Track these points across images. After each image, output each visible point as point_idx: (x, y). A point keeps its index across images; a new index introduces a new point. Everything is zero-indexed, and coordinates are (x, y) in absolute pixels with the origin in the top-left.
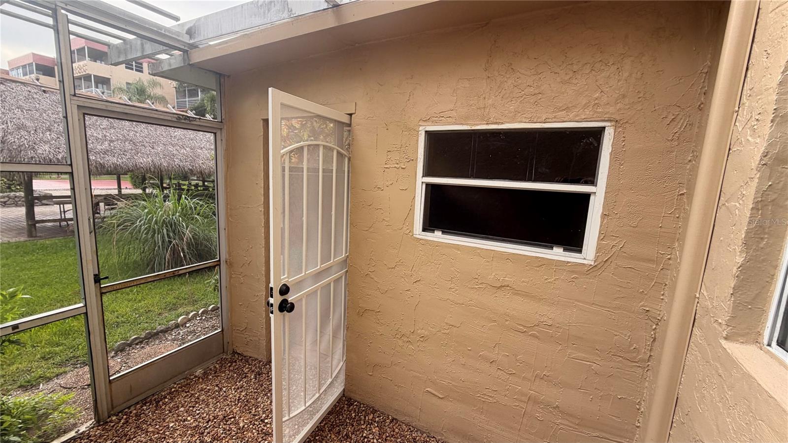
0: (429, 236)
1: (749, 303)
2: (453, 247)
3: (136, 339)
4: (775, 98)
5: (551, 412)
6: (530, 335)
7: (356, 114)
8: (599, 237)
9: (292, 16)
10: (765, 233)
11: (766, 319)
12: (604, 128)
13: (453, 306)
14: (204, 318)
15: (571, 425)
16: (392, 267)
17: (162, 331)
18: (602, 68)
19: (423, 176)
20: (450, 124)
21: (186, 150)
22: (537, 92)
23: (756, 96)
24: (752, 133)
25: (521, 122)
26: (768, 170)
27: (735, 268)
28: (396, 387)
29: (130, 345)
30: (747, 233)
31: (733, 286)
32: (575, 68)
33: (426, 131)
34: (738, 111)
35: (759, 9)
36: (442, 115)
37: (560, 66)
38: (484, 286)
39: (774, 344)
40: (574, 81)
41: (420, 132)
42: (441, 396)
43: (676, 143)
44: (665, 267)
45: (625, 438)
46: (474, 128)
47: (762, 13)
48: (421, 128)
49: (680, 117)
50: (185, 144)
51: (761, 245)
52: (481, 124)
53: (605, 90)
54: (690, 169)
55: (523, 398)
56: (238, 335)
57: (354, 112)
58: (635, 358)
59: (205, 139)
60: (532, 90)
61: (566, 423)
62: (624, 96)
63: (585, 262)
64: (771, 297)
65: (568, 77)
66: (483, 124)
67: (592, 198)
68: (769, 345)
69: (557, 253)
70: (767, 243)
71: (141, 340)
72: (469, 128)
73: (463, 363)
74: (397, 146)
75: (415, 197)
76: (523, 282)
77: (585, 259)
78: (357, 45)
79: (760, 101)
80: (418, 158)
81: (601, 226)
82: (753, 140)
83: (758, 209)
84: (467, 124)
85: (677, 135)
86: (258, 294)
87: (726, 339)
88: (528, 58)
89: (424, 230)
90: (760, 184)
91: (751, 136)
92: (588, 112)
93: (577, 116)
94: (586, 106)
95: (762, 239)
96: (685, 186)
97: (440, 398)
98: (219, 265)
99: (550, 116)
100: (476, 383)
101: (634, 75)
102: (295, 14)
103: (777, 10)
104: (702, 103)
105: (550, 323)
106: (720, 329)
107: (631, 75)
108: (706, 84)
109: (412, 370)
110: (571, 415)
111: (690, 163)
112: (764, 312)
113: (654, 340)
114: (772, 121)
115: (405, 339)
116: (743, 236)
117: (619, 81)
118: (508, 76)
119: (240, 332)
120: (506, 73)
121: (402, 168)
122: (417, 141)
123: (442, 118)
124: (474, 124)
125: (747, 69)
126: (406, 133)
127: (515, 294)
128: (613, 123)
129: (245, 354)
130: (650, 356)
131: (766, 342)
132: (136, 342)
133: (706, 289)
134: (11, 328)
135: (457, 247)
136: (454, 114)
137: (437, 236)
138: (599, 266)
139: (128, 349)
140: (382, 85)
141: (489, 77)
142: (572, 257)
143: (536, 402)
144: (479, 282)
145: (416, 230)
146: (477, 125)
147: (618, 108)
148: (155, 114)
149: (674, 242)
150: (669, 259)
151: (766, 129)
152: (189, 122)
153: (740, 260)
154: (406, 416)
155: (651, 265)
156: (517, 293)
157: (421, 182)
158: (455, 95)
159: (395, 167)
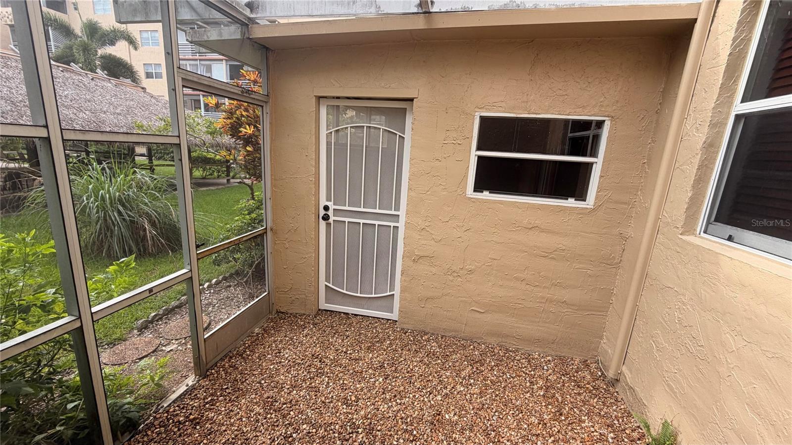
0: (479, 195)
1: (692, 215)
2: (497, 203)
3: (156, 316)
4: (711, 115)
5: (561, 306)
6: (550, 258)
7: (418, 99)
8: (597, 190)
9: (380, 12)
10: (701, 181)
11: (699, 222)
12: (604, 121)
13: (495, 245)
14: (212, 291)
15: (573, 311)
16: (446, 221)
17: (177, 307)
18: (606, 82)
19: (476, 151)
20: (500, 112)
21: (85, 113)
22: (564, 94)
23: (699, 112)
24: (696, 131)
25: (553, 114)
26: (705, 150)
27: (687, 199)
28: (445, 312)
29: (152, 322)
30: (694, 181)
31: (685, 208)
32: (590, 80)
33: (480, 116)
34: (687, 118)
35: (700, 65)
36: (494, 104)
37: (580, 78)
38: (520, 228)
39: (702, 233)
40: (589, 89)
41: (475, 117)
42: (483, 311)
43: (643, 132)
44: (633, 206)
45: (604, 312)
46: (518, 116)
47: (702, 68)
48: (476, 114)
49: (646, 116)
50: (82, 106)
51: (699, 187)
52: (524, 113)
53: (607, 97)
54: (650, 148)
55: (543, 301)
56: (283, 296)
57: (417, 97)
58: (612, 263)
59: (105, 101)
60: (561, 92)
61: (570, 310)
62: (617, 102)
63: (588, 207)
64: (701, 212)
65: (585, 86)
66: (526, 114)
67: (594, 166)
68: (700, 234)
69: (571, 202)
70: (702, 185)
71: (160, 316)
72: (515, 116)
73: (501, 284)
74: (455, 126)
75: (469, 166)
76: (548, 223)
77: (588, 205)
78: (422, 41)
79: (701, 115)
80: (473, 137)
81: (599, 183)
82: (697, 135)
83: (699, 169)
84: (514, 113)
85: (644, 127)
86: (306, 256)
87: (681, 234)
88: (560, 70)
89: (475, 191)
90: (701, 157)
91: (695, 132)
92: (596, 110)
93: (589, 112)
94: (594, 106)
95: (700, 183)
96: (646, 158)
97: (481, 312)
98: (266, 233)
99: (573, 111)
100: (510, 297)
101: (624, 89)
102: (384, 11)
103: (711, 69)
104: (659, 110)
105: (564, 248)
106: (678, 230)
107: (622, 89)
108: (661, 98)
109: (459, 297)
110: (573, 305)
111: (650, 145)
112: (697, 219)
113: (624, 250)
114: (709, 126)
115: (456, 274)
116: (692, 183)
117: (615, 91)
118: (545, 81)
119: (284, 293)
120: (544, 78)
121: (459, 144)
122: (473, 123)
123: (495, 107)
124: (520, 113)
125: (693, 96)
126: (463, 116)
127: (542, 232)
128: (610, 118)
129: (290, 312)
130: (621, 260)
131: (698, 233)
132: (156, 319)
133: (666, 212)
134: (148, 291)
135: (501, 202)
136: (503, 104)
137: (486, 195)
138: (596, 209)
139: (151, 326)
140: (443, 77)
141: (531, 80)
142: (580, 204)
143: (551, 301)
144: (517, 225)
145: (468, 191)
146: (521, 114)
147: (614, 109)
148: (228, 87)
149: (638, 191)
150: (635, 201)
151: (706, 129)
152: (248, 96)
153: (690, 195)
154: (452, 331)
155: (624, 206)
156: (543, 231)
157: (474, 154)
158: (505, 90)
159: (453, 143)
